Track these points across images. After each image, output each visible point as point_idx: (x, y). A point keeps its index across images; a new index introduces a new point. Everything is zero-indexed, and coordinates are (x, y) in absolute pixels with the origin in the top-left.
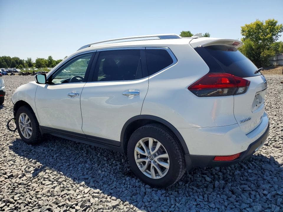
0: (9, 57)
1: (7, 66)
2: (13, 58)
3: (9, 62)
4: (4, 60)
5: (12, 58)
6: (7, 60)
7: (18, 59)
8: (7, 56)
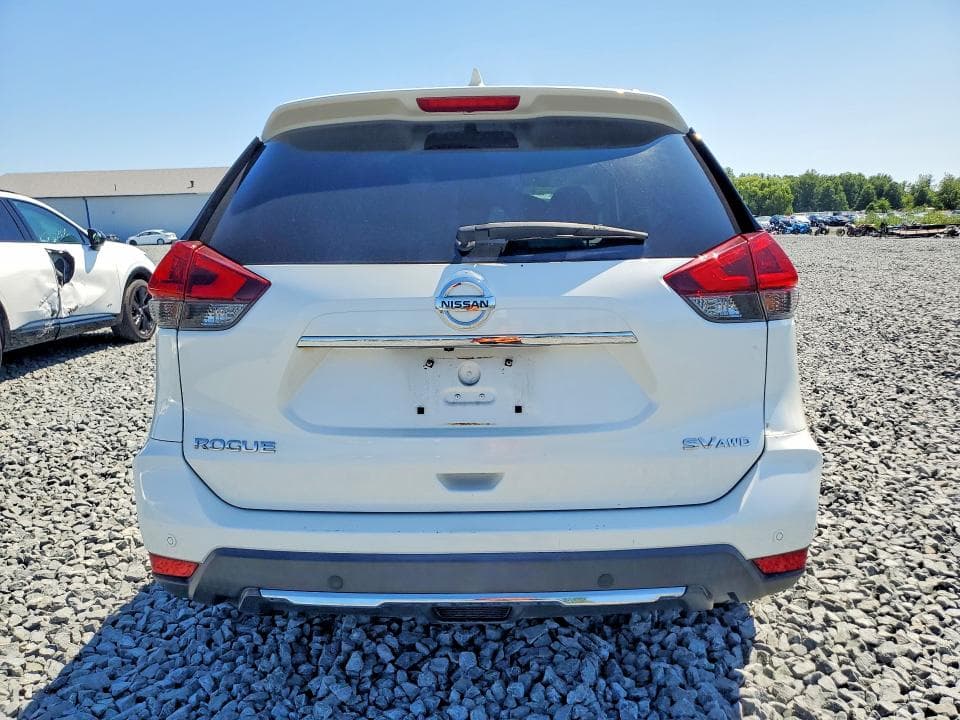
0: (860, 175)
1: (847, 206)
2: (872, 178)
3: (855, 193)
4: (841, 187)
5: (867, 177)
6: (853, 185)
7: (887, 179)
8: (855, 172)
